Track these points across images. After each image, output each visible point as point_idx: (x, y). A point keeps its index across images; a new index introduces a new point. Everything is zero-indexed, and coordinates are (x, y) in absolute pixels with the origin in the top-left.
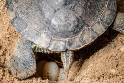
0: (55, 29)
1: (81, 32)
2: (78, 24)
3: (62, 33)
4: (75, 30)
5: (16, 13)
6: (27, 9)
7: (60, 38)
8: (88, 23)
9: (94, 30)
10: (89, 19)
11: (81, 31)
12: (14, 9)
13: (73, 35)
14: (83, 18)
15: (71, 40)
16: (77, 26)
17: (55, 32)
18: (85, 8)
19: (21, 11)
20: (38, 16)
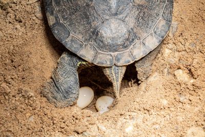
0: (102, 42)
1: (132, 46)
2: (128, 38)
3: (110, 46)
4: (125, 44)
5: (56, 18)
6: (70, 15)
7: (107, 52)
8: (140, 36)
9: (147, 44)
10: (141, 31)
11: (131, 44)
12: (54, 12)
13: (122, 49)
14: (135, 30)
15: (120, 54)
16: (128, 40)
17: (102, 44)
18: (137, 19)
19: (63, 17)
20: (84, 24)
